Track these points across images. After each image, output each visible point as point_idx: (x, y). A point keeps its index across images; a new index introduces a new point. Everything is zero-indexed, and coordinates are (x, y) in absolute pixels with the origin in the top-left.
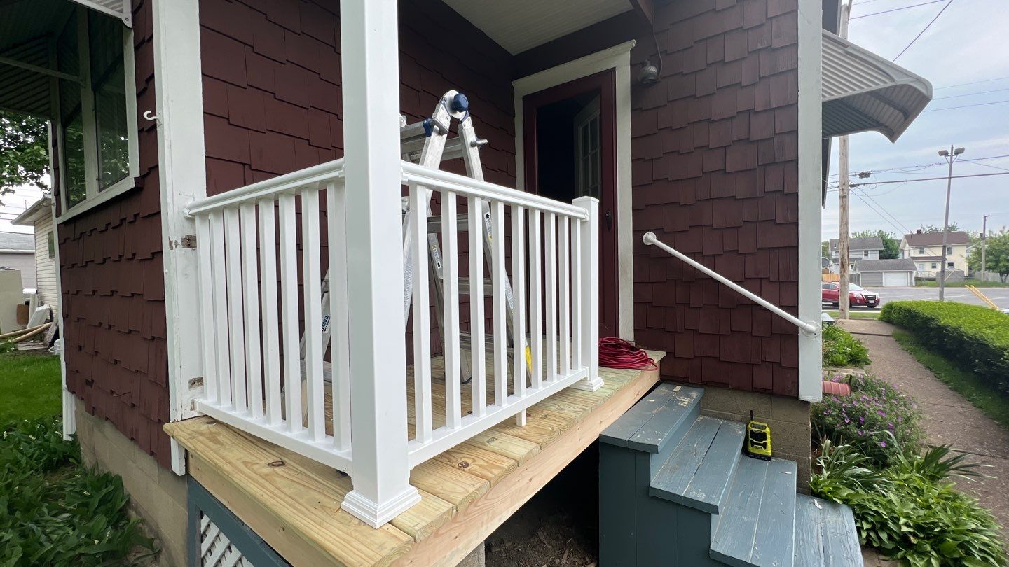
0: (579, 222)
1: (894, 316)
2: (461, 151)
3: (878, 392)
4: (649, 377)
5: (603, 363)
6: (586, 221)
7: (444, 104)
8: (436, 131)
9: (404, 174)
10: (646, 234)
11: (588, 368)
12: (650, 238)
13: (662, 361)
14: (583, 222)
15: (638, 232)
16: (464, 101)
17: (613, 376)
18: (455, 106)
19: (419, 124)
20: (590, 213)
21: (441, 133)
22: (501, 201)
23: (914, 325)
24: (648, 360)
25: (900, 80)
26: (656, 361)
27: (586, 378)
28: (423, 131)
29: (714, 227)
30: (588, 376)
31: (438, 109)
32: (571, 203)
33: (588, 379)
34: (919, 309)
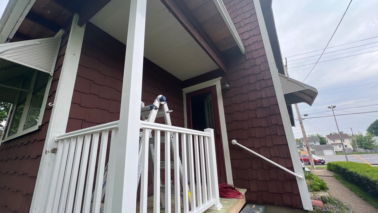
0: (207, 138)
1: (332, 168)
2: (163, 114)
3: (335, 203)
4: (241, 202)
5: (221, 196)
6: (210, 137)
7: (157, 100)
8: (154, 109)
9: (141, 125)
10: (233, 140)
11: (215, 199)
12: (234, 142)
13: (246, 193)
14: (209, 138)
15: (230, 140)
16: (164, 98)
17: (226, 202)
18: (161, 100)
19: (148, 106)
20: (211, 134)
21: (156, 109)
22: (177, 132)
23: (340, 172)
24: (240, 194)
25: (307, 88)
26: (243, 194)
27: (215, 204)
28: (150, 108)
29: (257, 137)
31: (155, 101)
32: (204, 131)
34: (340, 165)
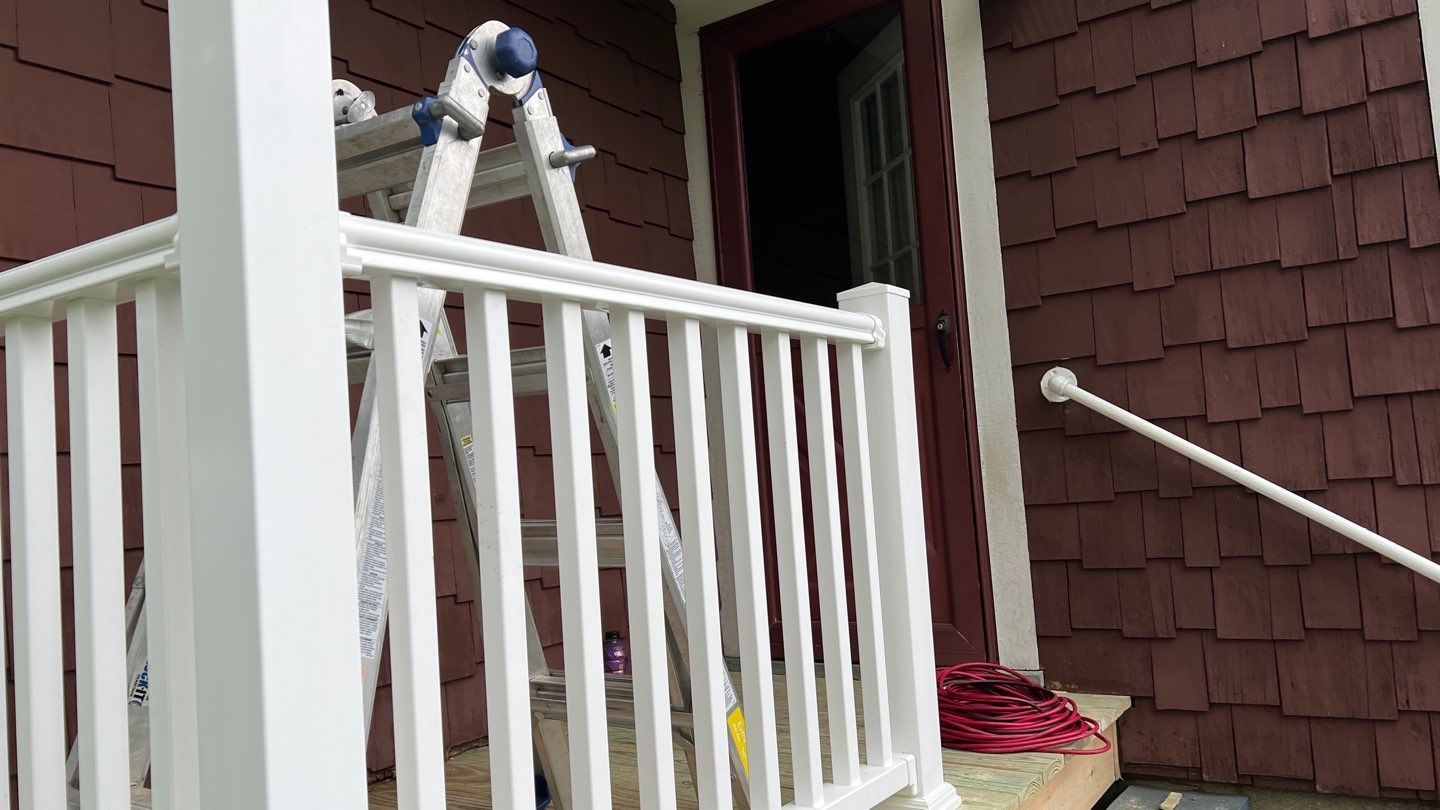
0: (857, 354)
2: (522, 180)
4: (1087, 774)
5: (954, 738)
6: (880, 353)
7: (470, 59)
8: (449, 130)
10: (1050, 373)
11: (911, 758)
12: (1061, 383)
13: (1121, 723)
14: (870, 352)
15: (1026, 372)
16: (524, 47)
17: (984, 775)
18: (501, 63)
19: (403, 114)
20: (886, 326)
21: (463, 133)
22: (636, 309)
24: (1080, 725)
26: (1103, 726)
27: (908, 788)
28: (415, 131)
29: (1231, 344)
30: (914, 781)
31: (454, 73)
32: (834, 305)
33: (915, 791)
